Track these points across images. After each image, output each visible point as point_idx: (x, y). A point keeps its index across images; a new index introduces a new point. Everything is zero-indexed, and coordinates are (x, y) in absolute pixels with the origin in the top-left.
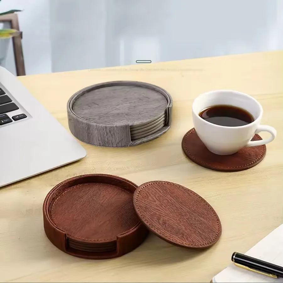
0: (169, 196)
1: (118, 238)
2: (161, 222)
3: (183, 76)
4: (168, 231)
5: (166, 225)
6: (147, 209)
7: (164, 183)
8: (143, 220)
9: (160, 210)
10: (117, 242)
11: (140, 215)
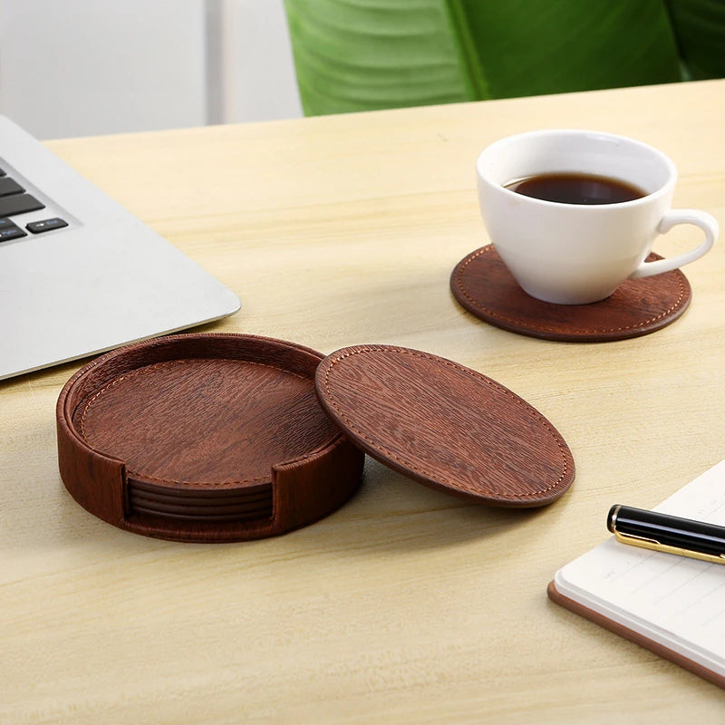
0: (420, 381)
1: (275, 472)
2: (399, 436)
3: (445, 140)
4: (421, 457)
5: (415, 443)
6: (358, 404)
7: (403, 351)
8: (349, 426)
9: (396, 408)
10: (274, 488)
11: (338, 414)
